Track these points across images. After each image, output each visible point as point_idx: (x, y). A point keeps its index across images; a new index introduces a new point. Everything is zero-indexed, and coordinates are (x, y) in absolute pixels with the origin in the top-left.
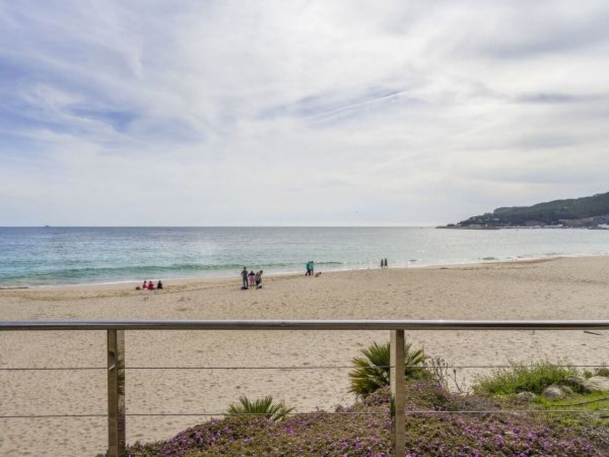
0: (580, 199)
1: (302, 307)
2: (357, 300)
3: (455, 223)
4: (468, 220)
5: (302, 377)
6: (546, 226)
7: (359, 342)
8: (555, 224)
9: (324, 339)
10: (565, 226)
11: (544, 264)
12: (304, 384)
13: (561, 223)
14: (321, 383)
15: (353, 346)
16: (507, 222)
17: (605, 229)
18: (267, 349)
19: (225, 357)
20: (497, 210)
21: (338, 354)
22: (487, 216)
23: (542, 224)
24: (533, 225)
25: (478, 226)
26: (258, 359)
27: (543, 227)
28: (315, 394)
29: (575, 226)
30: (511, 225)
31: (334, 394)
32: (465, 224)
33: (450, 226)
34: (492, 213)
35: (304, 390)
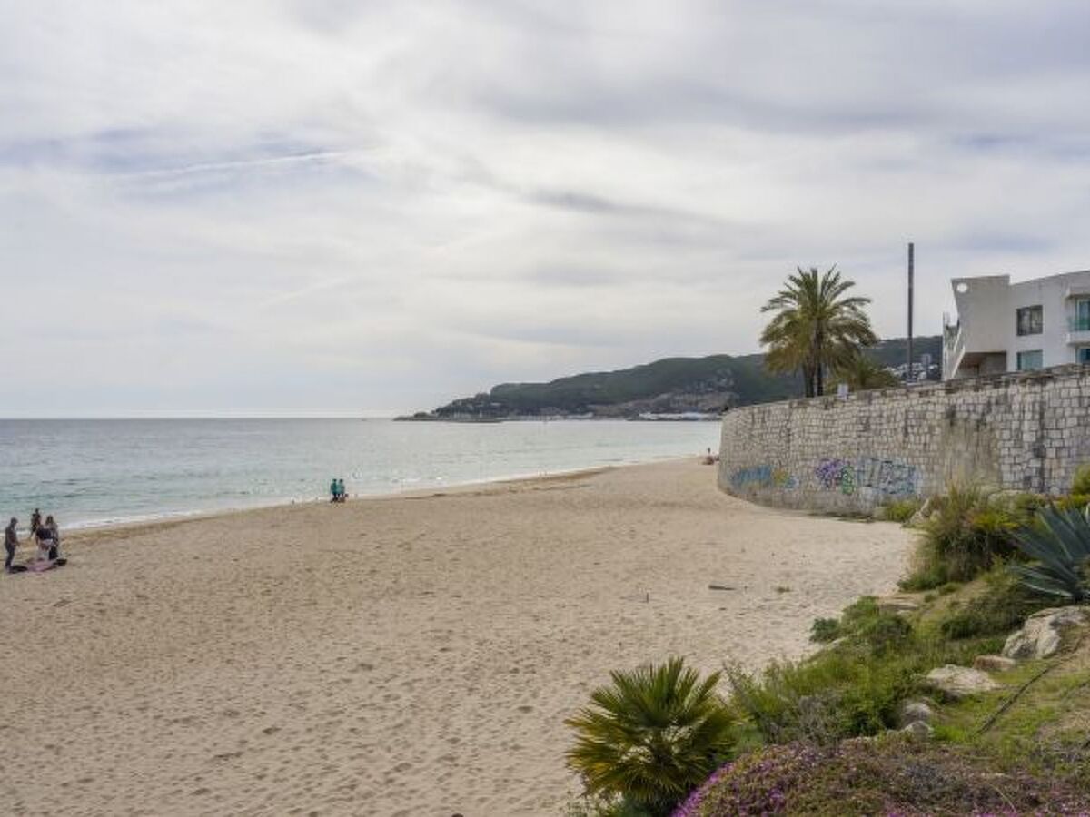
0: (616, 373)
1: (192, 598)
2: (309, 570)
3: (428, 410)
4: (450, 405)
5: (279, 765)
6: (571, 417)
7: (361, 660)
8: (583, 413)
9: (280, 667)
10: (597, 415)
11: (595, 479)
12: (295, 780)
14: (330, 769)
15: (354, 671)
16: (512, 410)
17: (649, 420)
18: (150, 714)
19: (40, 754)
20: (496, 389)
21: (331, 695)
22: (481, 397)
23: (566, 412)
25: (468, 416)
26: (137, 741)
28: (333, 800)
30: (519, 414)
31: (376, 789)
32: (445, 413)
33: (420, 417)
34: (489, 392)
35: (299, 794)
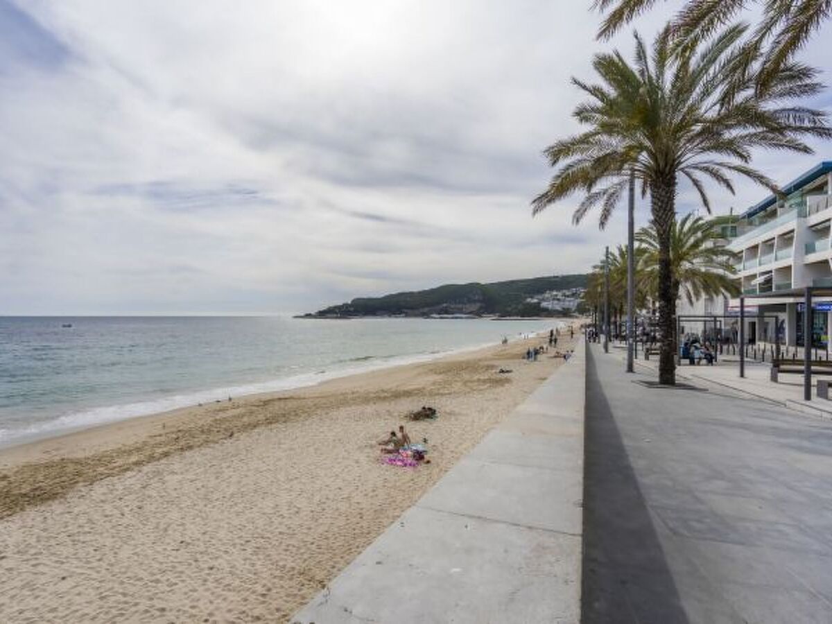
3: (313, 313)
10: (407, 315)
13: (404, 312)
20: (353, 301)
22: (345, 305)
24: (382, 315)
27: (390, 316)
29: (416, 316)
32: (322, 314)
33: (308, 316)
34: (350, 303)
